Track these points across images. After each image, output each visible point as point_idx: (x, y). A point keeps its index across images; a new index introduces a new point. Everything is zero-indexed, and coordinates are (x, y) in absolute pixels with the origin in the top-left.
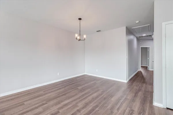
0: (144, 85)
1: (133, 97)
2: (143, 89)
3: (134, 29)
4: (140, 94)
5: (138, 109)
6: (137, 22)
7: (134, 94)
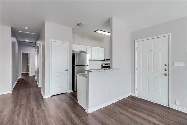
0: (32, 89)
1: (26, 101)
2: (32, 92)
3: (19, 32)
4: (32, 96)
5: (36, 106)
6: (26, 28)
7: (26, 99)
